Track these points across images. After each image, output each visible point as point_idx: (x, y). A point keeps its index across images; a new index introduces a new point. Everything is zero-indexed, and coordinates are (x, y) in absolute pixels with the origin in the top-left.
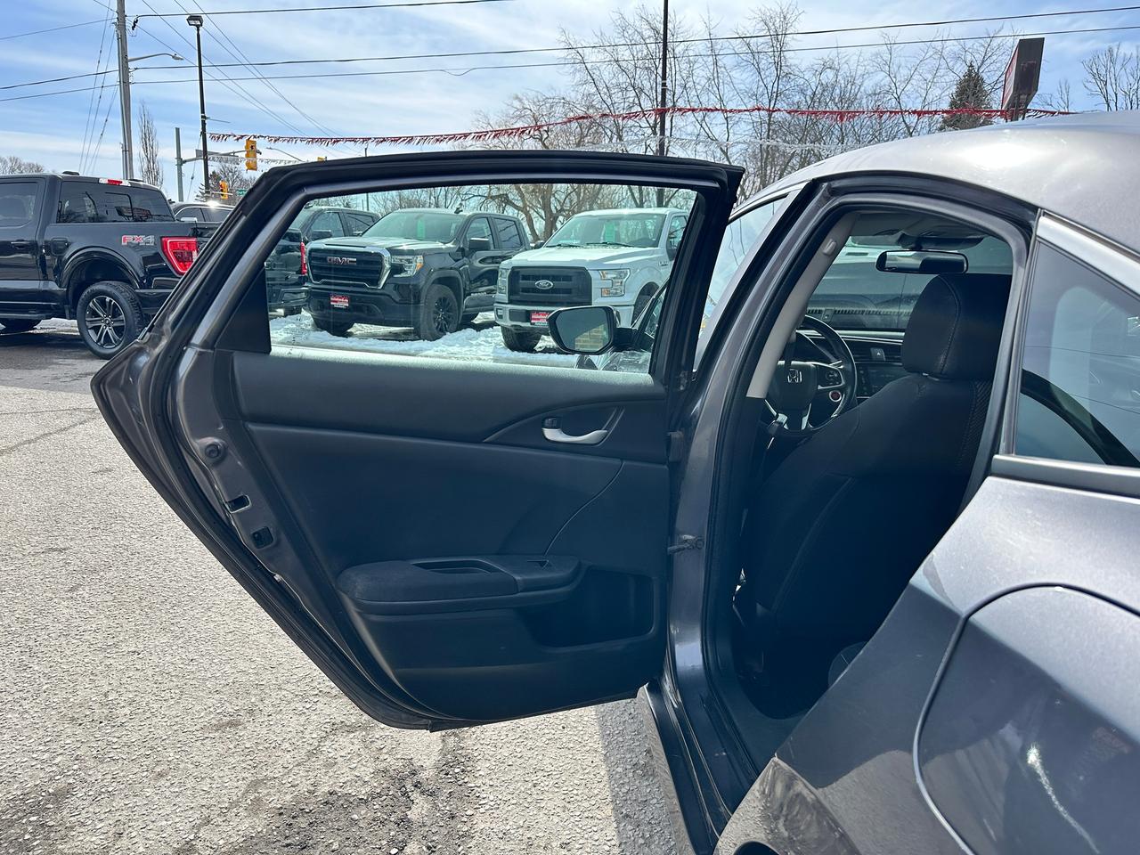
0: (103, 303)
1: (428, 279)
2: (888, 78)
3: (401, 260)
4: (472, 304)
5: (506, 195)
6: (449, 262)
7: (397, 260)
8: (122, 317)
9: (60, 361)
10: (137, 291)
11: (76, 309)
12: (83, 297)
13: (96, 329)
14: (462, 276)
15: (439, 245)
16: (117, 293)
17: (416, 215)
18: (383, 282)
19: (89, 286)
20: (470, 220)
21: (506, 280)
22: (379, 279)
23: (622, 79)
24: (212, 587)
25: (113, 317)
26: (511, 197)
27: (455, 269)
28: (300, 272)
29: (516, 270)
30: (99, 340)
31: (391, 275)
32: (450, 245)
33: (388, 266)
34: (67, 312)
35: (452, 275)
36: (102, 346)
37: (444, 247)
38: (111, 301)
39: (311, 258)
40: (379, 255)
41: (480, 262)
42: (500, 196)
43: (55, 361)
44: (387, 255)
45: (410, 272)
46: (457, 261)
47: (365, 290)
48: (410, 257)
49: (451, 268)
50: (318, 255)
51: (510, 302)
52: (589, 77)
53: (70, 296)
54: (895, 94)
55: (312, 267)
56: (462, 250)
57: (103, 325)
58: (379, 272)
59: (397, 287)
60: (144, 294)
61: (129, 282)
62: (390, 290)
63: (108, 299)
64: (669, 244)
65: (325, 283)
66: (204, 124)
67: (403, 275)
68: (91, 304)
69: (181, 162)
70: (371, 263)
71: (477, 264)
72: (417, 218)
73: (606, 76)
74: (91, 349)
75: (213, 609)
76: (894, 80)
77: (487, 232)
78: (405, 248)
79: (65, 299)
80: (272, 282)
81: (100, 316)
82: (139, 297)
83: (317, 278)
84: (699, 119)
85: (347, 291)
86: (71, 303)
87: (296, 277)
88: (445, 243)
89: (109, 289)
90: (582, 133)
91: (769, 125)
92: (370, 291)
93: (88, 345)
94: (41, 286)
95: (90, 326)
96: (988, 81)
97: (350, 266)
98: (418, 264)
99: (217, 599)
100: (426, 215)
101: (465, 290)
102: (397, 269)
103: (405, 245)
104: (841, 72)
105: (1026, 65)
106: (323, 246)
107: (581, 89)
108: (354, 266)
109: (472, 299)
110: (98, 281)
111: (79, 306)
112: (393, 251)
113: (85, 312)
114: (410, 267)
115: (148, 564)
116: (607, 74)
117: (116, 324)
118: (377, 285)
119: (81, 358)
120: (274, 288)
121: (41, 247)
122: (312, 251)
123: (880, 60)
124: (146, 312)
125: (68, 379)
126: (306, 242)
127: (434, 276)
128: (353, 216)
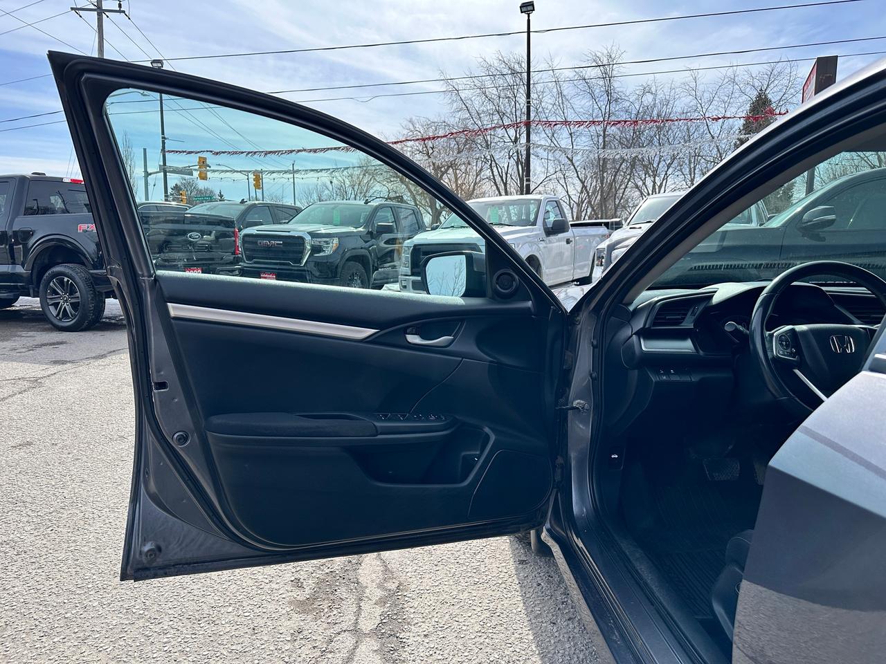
0: (61, 283)
1: (342, 257)
2: (695, 101)
3: (320, 242)
4: (379, 277)
5: (402, 196)
6: (361, 243)
7: (317, 241)
8: (78, 294)
9: (24, 334)
10: (91, 271)
11: (39, 289)
12: (45, 277)
13: (56, 305)
14: (371, 255)
15: (352, 229)
16: (74, 274)
17: (333, 206)
18: (305, 261)
19: (51, 267)
20: (377, 209)
21: (409, 256)
22: (301, 259)
23: (490, 106)
24: (96, 604)
25: (70, 294)
26: (405, 198)
27: (365, 248)
28: (234, 253)
29: (417, 247)
30: (58, 315)
31: (311, 255)
32: (361, 229)
33: (309, 247)
34: (31, 291)
35: (363, 254)
36: (60, 319)
37: (355, 230)
38: (68, 281)
39: (244, 242)
40: (301, 238)
41: (386, 243)
42: (397, 197)
43: (19, 333)
44: (308, 238)
45: (328, 251)
46: (366, 242)
47: (290, 268)
48: (328, 240)
49: (362, 248)
50: (251, 239)
51: (413, 274)
52: (464, 106)
53: (34, 277)
54: (701, 112)
55: (245, 250)
56: (370, 233)
57: (62, 301)
58: (302, 252)
59: (317, 264)
60: (96, 274)
61: (83, 264)
62: (311, 266)
63: (66, 279)
64: (544, 223)
65: (255, 263)
66: (164, 143)
67: (321, 254)
68: (51, 284)
69: (147, 174)
70: (295, 244)
71: (382, 244)
72: (333, 209)
73: (477, 104)
74: (52, 323)
75: (89, 641)
76: (700, 101)
77: (391, 219)
78: (323, 232)
79: (29, 280)
80: (210, 262)
81: (59, 294)
82: (93, 277)
83: (249, 258)
84: (549, 135)
85: (275, 269)
86: (35, 284)
87: (232, 258)
88: (356, 228)
89: (67, 271)
90: (459, 148)
91: (604, 137)
92: (293, 268)
93: (49, 319)
94: (10, 269)
95: (51, 302)
96: (773, 100)
97: (276, 247)
98: (334, 245)
99: (97, 621)
100: (341, 206)
101: (373, 266)
102: (316, 249)
103: (323, 230)
104: (659, 97)
105: (824, 78)
106: (255, 232)
107: (458, 115)
108: (280, 248)
109: (380, 273)
110: (58, 264)
111: (41, 286)
112: (313, 235)
113: (46, 292)
114: (327, 247)
115: (30, 568)
116: (477, 103)
117: (73, 301)
118: (300, 263)
119: (43, 331)
120: (211, 266)
121: (10, 237)
122: (246, 236)
123: (687, 87)
124: (98, 290)
125: (24, 350)
126: (240, 230)
127: (348, 255)
128: (281, 209)
